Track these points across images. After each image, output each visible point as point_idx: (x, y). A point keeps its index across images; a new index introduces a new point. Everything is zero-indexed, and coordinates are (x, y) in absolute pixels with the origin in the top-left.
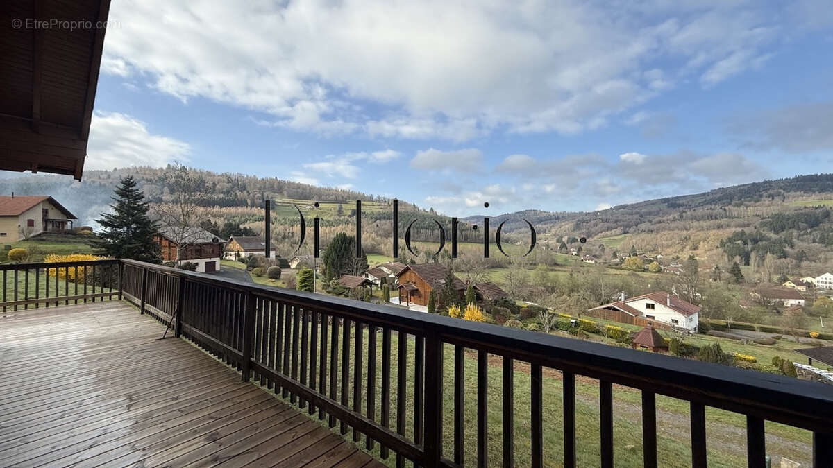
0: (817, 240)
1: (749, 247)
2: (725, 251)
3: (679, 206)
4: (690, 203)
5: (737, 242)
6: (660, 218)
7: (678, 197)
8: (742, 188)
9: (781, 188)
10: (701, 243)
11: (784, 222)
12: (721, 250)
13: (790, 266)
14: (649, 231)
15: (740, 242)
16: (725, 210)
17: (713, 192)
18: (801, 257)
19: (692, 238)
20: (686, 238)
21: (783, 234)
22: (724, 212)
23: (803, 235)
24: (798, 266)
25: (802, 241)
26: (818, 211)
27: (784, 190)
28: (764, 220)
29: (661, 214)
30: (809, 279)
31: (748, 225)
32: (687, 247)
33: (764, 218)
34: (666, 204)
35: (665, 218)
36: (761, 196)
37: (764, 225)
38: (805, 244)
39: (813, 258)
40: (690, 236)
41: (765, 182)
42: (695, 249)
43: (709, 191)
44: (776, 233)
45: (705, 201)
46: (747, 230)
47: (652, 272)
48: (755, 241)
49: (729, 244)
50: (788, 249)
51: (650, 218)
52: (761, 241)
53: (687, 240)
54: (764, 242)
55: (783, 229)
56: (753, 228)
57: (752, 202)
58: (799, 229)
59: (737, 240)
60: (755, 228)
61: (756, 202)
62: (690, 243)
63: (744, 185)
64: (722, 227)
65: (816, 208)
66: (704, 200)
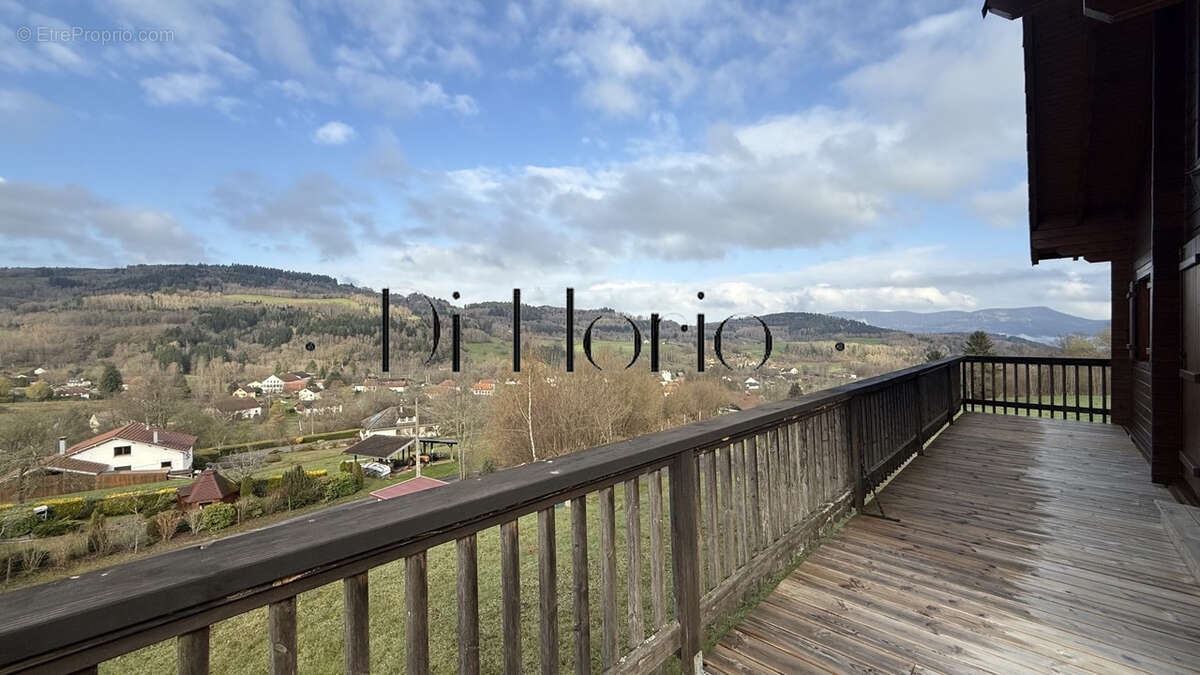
0: (257, 340)
1: (188, 349)
2: (155, 357)
3: (73, 284)
4: (94, 282)
5: (171, 344)
6: (35, 303)
7: (67, 270)
8: (173, 269)
9: (218, 276)
10: (119, 345)
11: (225, 317)
12: (149, 355)
13: (234, 371)
14: (10, 325)
15: (175, 343)
16: (152, 297)
17: (131, 269)
18: (243, 359)
19: (102, 338)
20: (91, 338)
21: (224, 333)
22: (150, 301)
23: (244, 334)
24: (242, 370)
25: (244, 341)
26: (257, 307)
27: (222, 278)
28: (203, 315)
29: (35, 296)
30: (255, 384)
31: (184, 321)
32: (94, 353)
33: (204, 312)
34: (47, 279)
35: (47, 304)
36: (197, 283)
37: (203, 321)
38: (246, 345)
39: (253, 360)
40: (98, 335)
41: (200, 266)
42: (107, 356)
43: (125, 267)
44: (217, 332)
45: (119, 282)
46: (184, 328)
47: (34, 400)
48: (195, 342)
49: (160, 346)
50: (230, 351)
51: (12, 300)
52: (202, 341)
53: (93, 341)
54: (205, 343)
55: (224, 326)
56: (190, 325)
57: (188, 290)
58: (239, 327)
59: (172, 341)
60: (193, 324)
61: (193, 290)
62: (98, 347)
63: (176, 266)
64: (148, 320)
65: (255, 304)
66: (117, 280)
